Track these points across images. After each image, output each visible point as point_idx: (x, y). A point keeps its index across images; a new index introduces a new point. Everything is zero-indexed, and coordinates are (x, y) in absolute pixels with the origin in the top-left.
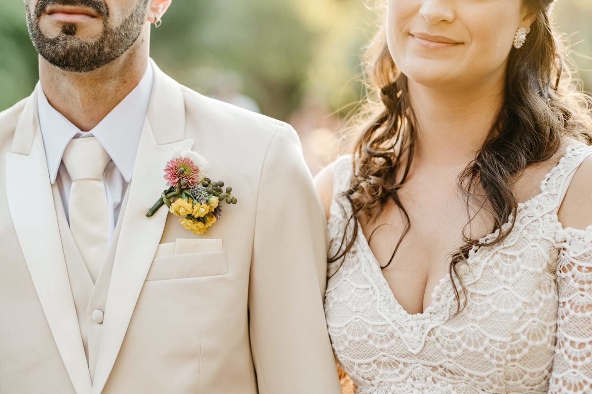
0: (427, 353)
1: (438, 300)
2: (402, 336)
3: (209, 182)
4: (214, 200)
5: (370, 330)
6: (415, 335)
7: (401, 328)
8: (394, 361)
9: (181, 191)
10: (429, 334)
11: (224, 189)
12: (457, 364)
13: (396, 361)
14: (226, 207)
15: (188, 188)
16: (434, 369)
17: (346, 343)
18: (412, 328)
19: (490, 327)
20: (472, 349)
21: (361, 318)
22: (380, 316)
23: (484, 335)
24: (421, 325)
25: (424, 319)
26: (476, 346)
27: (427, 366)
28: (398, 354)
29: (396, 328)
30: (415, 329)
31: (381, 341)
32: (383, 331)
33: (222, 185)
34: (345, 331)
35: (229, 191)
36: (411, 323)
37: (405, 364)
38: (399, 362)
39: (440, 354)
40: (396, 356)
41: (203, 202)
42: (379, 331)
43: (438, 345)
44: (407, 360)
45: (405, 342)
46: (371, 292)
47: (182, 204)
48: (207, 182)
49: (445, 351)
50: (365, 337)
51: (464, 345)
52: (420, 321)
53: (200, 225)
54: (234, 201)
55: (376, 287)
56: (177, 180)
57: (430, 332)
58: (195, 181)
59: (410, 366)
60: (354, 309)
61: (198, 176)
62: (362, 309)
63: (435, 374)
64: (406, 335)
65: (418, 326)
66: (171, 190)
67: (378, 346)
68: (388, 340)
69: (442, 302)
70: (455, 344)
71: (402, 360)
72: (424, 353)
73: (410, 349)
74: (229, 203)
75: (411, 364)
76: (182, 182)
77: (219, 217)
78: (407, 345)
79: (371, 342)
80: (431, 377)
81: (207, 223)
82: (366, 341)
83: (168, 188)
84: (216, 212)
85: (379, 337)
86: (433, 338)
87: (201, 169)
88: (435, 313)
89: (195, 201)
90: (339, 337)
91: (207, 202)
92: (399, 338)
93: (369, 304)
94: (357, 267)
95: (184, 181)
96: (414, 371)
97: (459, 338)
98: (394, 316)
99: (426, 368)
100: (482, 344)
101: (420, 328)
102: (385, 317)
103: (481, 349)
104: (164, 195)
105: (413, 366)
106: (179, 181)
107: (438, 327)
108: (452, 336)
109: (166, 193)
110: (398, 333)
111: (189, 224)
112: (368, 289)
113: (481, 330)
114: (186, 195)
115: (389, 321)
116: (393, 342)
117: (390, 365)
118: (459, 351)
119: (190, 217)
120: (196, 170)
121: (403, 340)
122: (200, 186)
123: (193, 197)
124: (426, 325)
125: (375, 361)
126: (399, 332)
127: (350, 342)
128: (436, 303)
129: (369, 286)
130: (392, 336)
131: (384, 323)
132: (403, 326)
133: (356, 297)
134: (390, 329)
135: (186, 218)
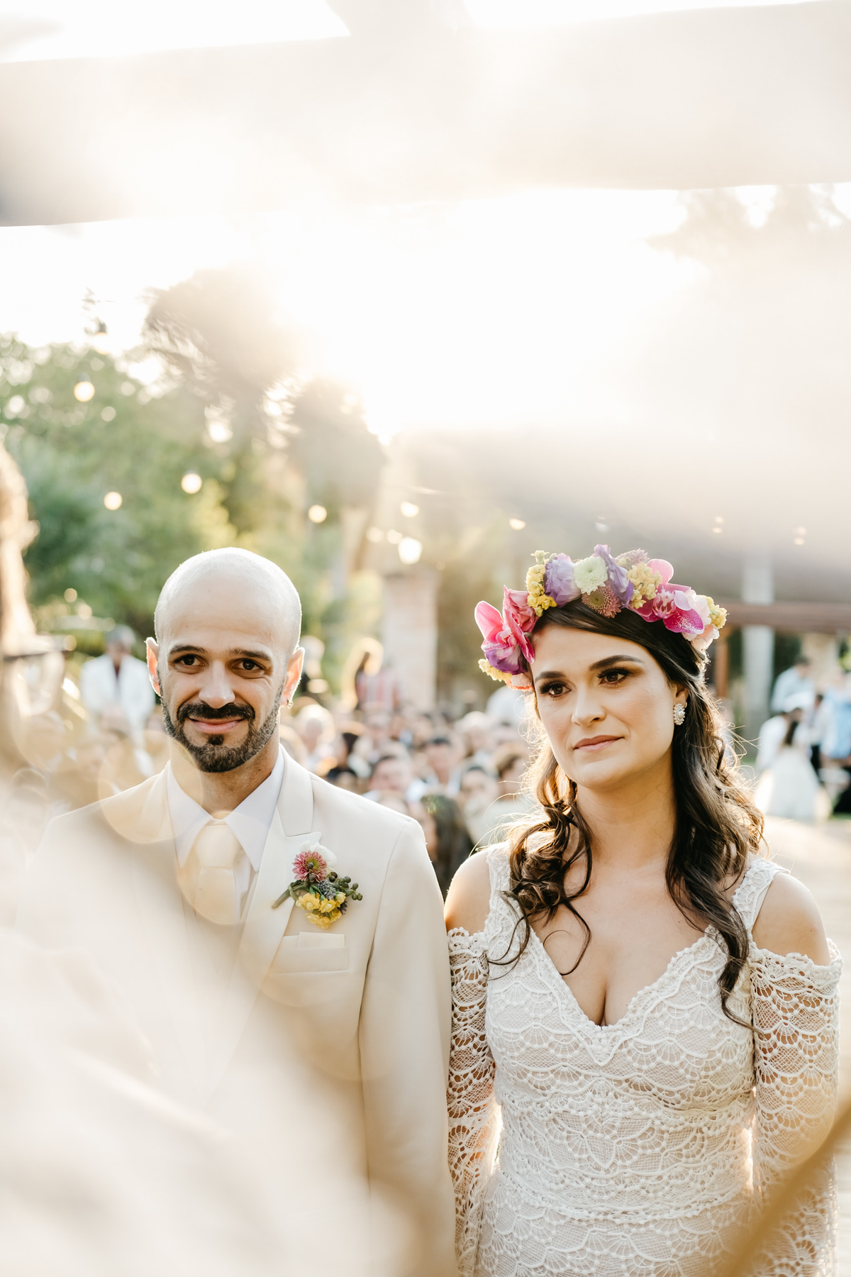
0: (614, 1066)
1: (634, 1012)
2: (588, 1047)
3: (336, 876)
4: (341, 896)
5: (552, 1038)
6: (604, 1047)
7: (587, 1039)
8: (574, 1072)
9: (309, 885)
10: (621, 1047)
11: (350, 885)
12: (647, 1078)
13: (577, 1072)
14: (352, 903)
15: (315, 882)
16: (620, 1082)
17: (523, 1050)
18: (600, 1040)
19: (688, 1042)
20: (667, 1063)
21: (541, 1025)
22: (564, 1025)
23: (681, 1050)
24: (611, 1037)
25: (615, 1031)
26: (672, 1060)
27: (611, 1080)
28: (581, 1065)
29: (582, 1039)
30: (604, 1041)
31: (564, 1051)
32: (566, 1041)
33: (349, 881)
34: (522, 1038)
35: (355, 887)
36: (599, 1035)
37: (586, 1076)
38: (580, 1074)
39: (629, 1067)
40: (579, 1067)
41: (330, 898)
42: (562, 1041)
43: (629, 1058)
44: (590, 1073)
45: (591, 1054)
46: (549, 998)
47: (310, 899)
48: (333, 877)
49: (636, 1065)
50: (545, 1045)
51: (659, 1059)
52: (610, 1033)
53: (326, 920)
54: (359, 898)
55: (555, 993)
56: (306, 874)
57: (622, 1044)
58: (324, 876)
59: (592, 1079)
60: (532, 1015)
61: (325, 871)
62: (541, 1015)
63: (618, 1090)
64: (593, 1046)
65: (608, 1038)
66: (298, 883)
67: (559, 1055)
68: (571, 1050)
69: (638, 1014)
70: (649, 1057)
71: (584, 1072)
72: (611, 1066)
73: (596, 1061)
74: (355, 899)
75: (593, 1077)
76: (311, 877)
77: (344, 912)
78: (593, 1057)
79: (552, 1051)
80: (613, 1092)
81: (332, 918)
82: (546, 1050)
83: (295, 881)
84: (342, 908)
85: (561, 1047)
86: (624, 1050)
87: (328, 863)
88: (628, 1026)
89: (323, 896)
90: (514, 1043)
91: (335, 898)
92: (584, 1049)
93: (549, 1011)
94: (529, 970)
95: (313, 875)
96: (595, 1084)
97: (654, 1051)
98: (580, 1026)
99: (609, 1082)
100: (678, 1059)
101: (610, 1040)
102: (570, 1027)
103: (676, 1063)
104: (290, 888)
105: (596, 1079)
106: (308, 876)
107: (631, 1039)
108: (647, 1049)
109: (293, 885)
110: (583, 1044)
111: (316, 919)
112: (546, 995)
113: (679, 1045)
114: (314, 889)
115: (574, 1031)
116: (576, 1052)
117: (569, 1076)
118: (653, 1065)
119: (316, 911)
120: (324, 865)
121: (589, 1051)
122: (327, 881)
123: (322, 892)
124: (617, 1038)
125: (552, 1071)
126: (585, 1043)
127: (528, 1049)
128: (631, 1015)
129: (547, 992)
130: (577, 1046)
131: (568, 1032)
132: (591, 1038)
133: (533, 1003)
134: (574, 1038)
135: (313, 913)
